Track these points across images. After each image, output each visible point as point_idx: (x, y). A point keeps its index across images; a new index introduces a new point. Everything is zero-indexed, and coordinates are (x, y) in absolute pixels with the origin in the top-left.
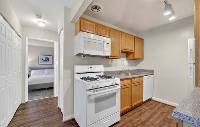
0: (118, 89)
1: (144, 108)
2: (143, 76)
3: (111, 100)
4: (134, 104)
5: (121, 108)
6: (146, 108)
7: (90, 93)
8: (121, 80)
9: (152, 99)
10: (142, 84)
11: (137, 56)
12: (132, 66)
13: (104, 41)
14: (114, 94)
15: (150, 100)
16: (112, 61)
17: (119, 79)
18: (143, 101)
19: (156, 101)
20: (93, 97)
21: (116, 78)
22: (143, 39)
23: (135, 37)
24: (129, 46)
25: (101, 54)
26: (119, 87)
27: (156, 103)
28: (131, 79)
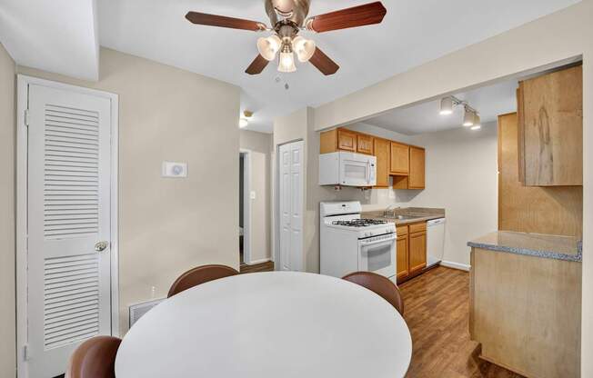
0: (393, 240)
1: (429, 277)
2: (426, 221)
3: (384, 256)
4: (413, 269)
5: (398, 271)
6: (434, 277)
7: (363, 242)
8: (397, 226)
9: (442, 264)
10: (425, 235)
11: (413, 182)
12: (402, 201)
13: (368, 163)
14: (388, 248)
15: (437, 265)
16: (370, 193)
17: (394, 224)
18: (428, 265)
19: (448, 268)
20: (366, 249)
21: (389, 224)
22: (423, 150)
23: (411, 147)
24: (401, 166)
25: (365, 184)
26: (395, 236)
27: (448, 271)
28: (408, 225)
